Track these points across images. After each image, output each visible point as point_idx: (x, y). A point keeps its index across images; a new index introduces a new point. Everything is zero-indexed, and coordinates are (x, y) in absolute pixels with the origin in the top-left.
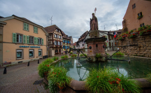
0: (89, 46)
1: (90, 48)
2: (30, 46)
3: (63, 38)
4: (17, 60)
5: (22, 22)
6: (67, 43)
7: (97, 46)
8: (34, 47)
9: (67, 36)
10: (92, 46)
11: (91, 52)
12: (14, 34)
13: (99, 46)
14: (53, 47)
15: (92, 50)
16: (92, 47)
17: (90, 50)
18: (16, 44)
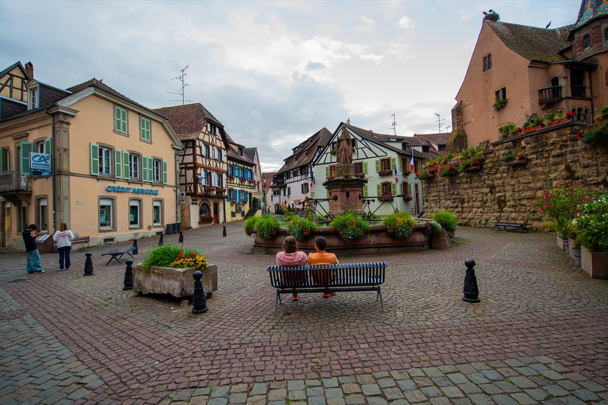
0: (333, 194)
1: (336, 198)
2: (133, 186)
3: (229, 158)
4: (100, 231)
5: (111, 105)
6: (243, 180)
7: (348, 195)
8: (142, 192)
9: (241, 148)
10: (338, 194)
11: (336, 206)
12: (94, 148)
13: (351, 194)
14: (194, 195)
15: (338, 203)
16: (339, 196)
17: (335, 203)
18: (98, 179)
